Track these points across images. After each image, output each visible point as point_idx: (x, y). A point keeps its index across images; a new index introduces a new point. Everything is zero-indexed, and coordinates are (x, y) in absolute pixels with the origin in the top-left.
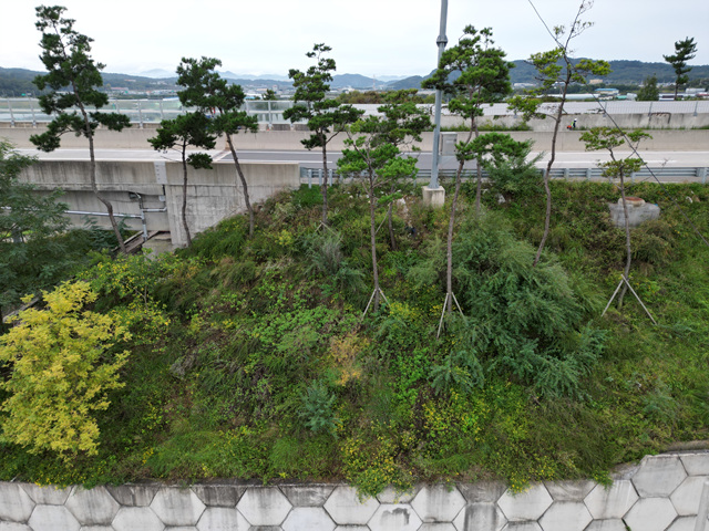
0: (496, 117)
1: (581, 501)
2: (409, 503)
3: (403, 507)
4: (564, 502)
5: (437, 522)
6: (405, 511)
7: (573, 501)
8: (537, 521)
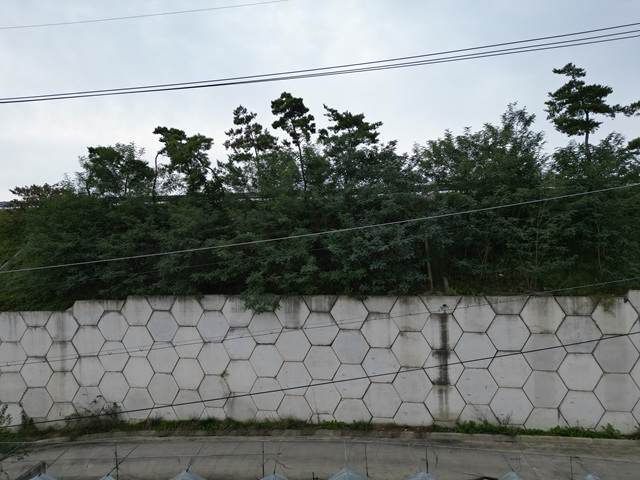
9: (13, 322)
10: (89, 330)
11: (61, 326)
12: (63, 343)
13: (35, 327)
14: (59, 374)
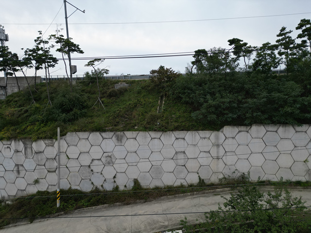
1: (53, 146)
2: (10, 145)
3: (9, 146)
4: (48, 146)
5: (18, 152)
6: (9, 147)
7: (51, 146)
8: (43, 152)
9: (194, 136)
10: (231, 140)
11: (217, 138)
12: (218, 146)
13: (205, 138)
14: (216, 160)
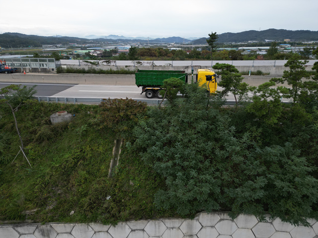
0: (126, 66)
9: (157, 226)
10: (209, 229)
11: (190, 227)
12: (191, 236)
13: (173, 228)
